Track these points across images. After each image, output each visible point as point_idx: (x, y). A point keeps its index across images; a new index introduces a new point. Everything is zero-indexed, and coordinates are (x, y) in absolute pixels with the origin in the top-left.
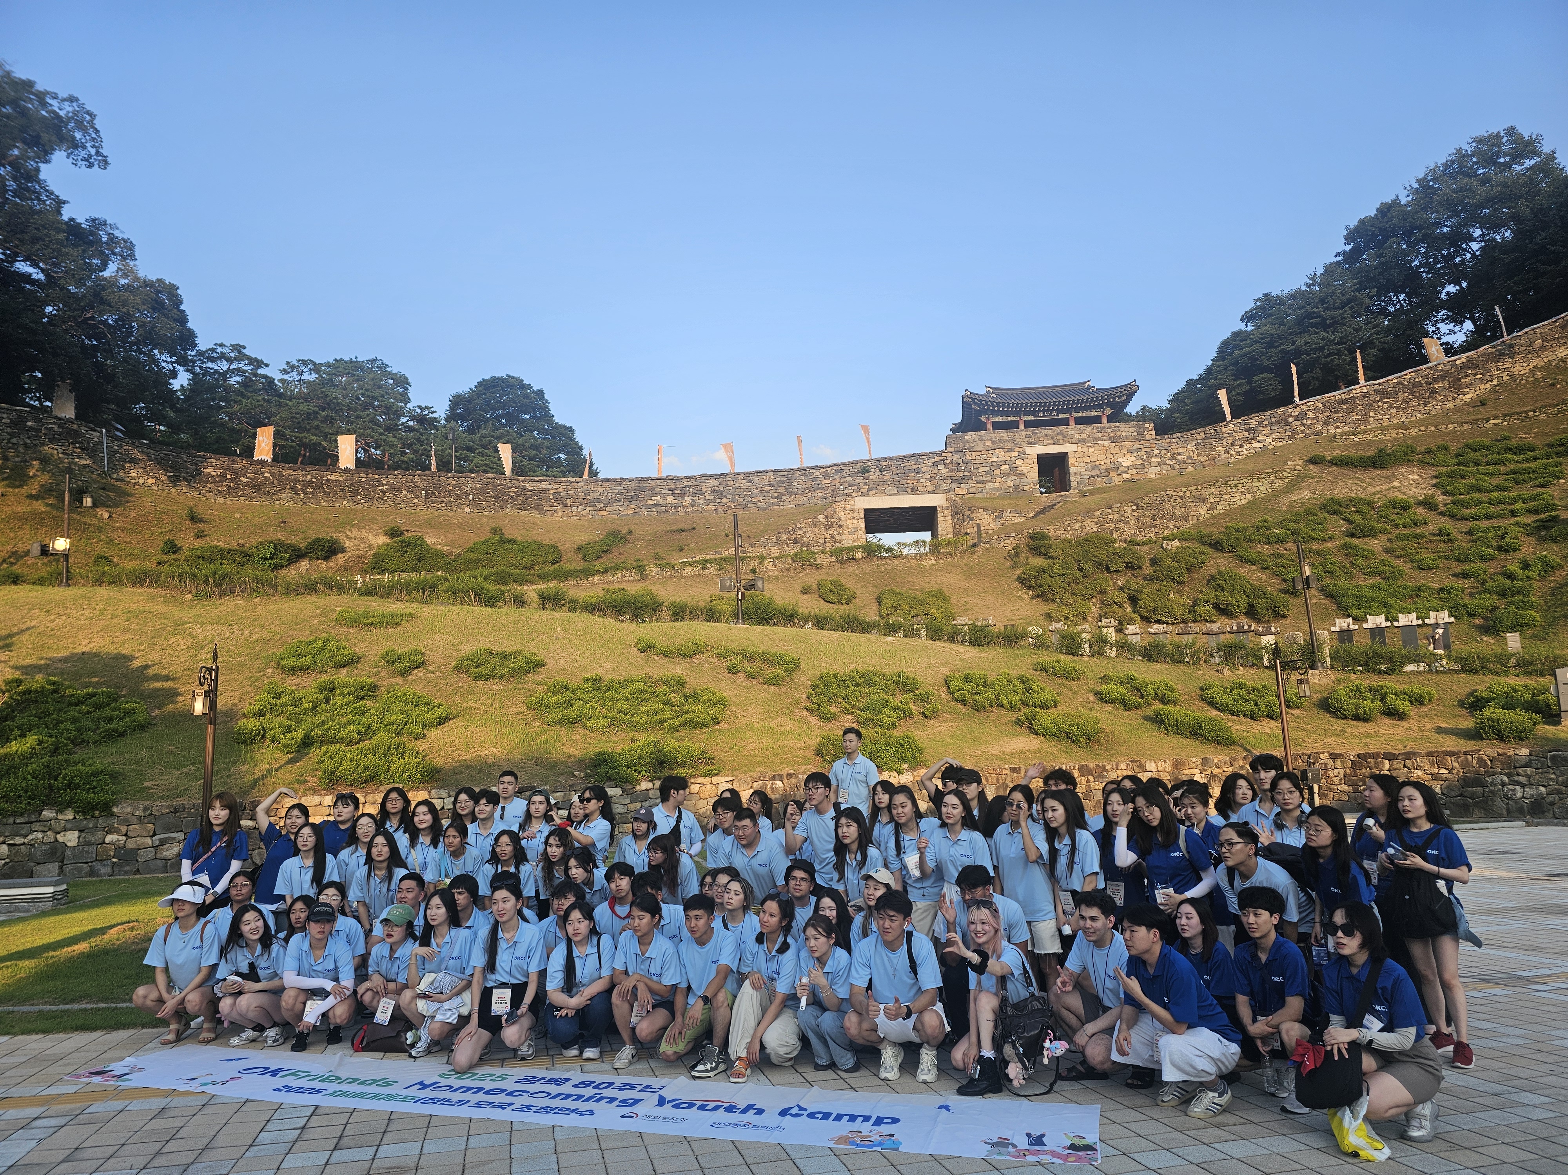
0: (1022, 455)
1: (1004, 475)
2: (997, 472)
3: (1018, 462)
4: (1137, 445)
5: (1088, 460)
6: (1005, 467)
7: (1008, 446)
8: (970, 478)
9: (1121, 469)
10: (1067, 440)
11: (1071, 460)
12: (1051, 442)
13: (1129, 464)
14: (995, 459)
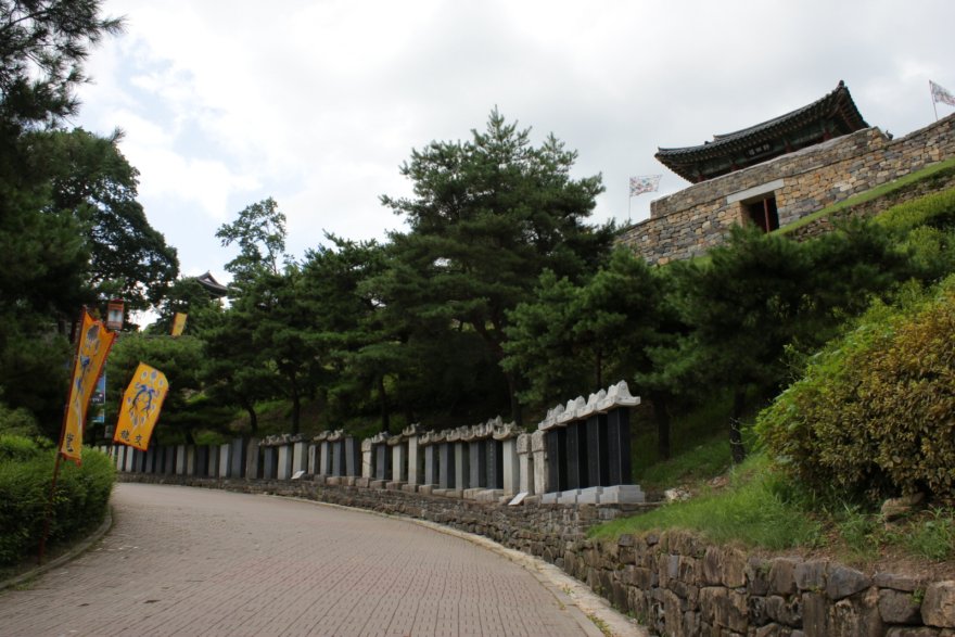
0: (724, 206)
1: (705, 234)
2: (699, 231)
3: (720, 215)
4: (858, 162)
5: (797, 194)
6: (707, 224)
7: (708, 199)
8: (672, 245)
9: (839, 196)
10: (772, 175)
11: (779, 198)
12: (754, 183)
13: (849, 187)
14: (695, 218)
